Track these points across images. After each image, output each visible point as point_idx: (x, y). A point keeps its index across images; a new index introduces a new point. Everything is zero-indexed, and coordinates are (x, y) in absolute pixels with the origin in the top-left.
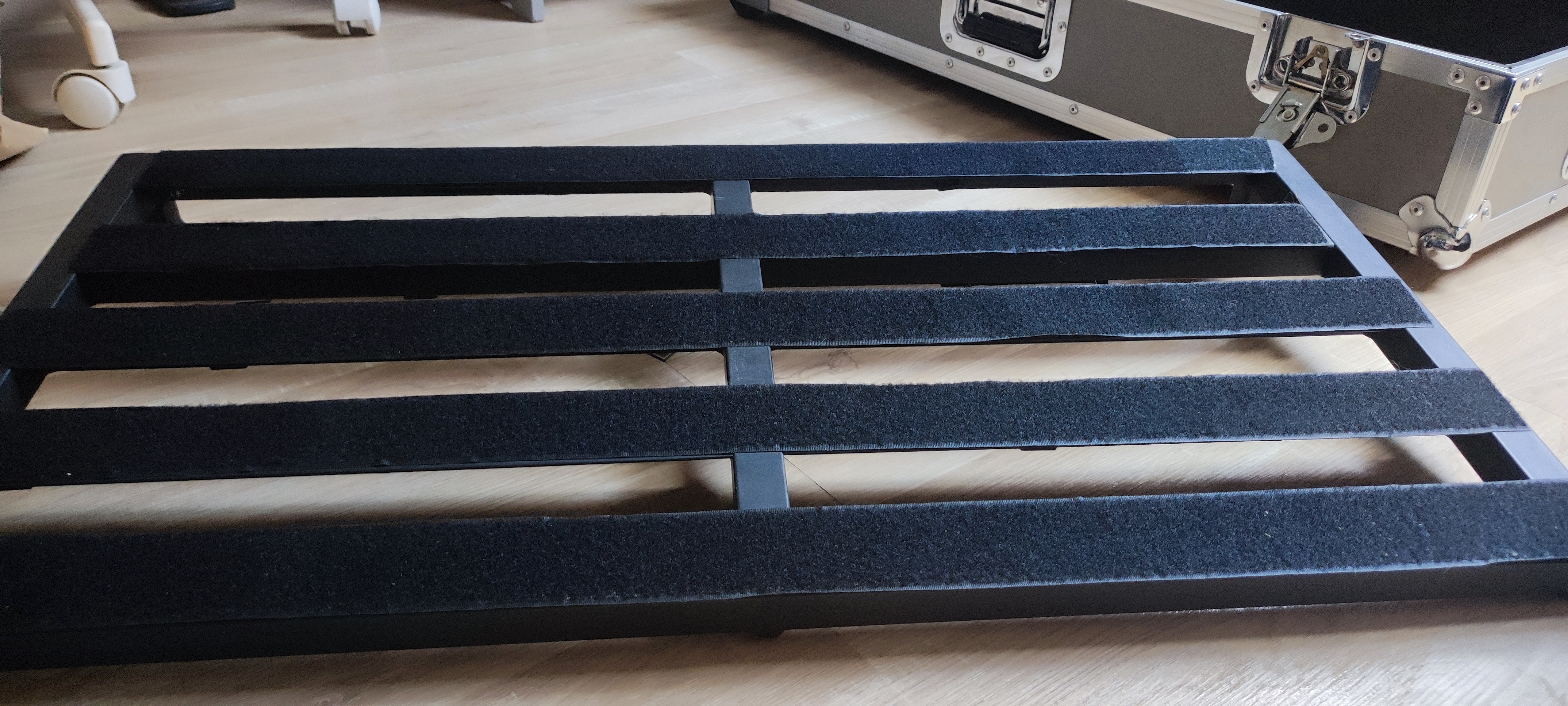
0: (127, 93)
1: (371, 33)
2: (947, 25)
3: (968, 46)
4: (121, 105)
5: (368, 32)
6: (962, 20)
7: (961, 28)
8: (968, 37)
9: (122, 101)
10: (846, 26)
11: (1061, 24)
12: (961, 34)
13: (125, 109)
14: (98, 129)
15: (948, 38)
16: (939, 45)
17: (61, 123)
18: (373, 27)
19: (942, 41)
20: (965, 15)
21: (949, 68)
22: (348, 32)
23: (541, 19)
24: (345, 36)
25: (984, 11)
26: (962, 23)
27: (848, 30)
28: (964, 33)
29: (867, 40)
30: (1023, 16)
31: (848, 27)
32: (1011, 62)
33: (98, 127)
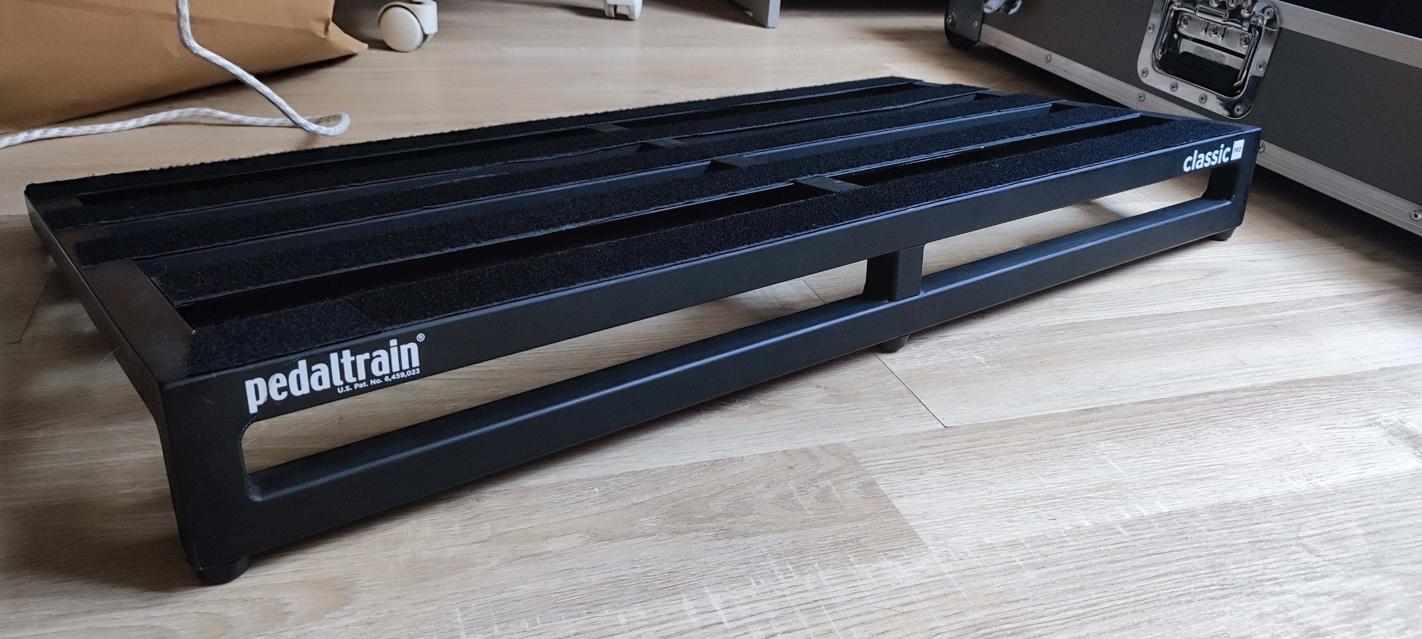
0: (431, 28)
1: (632, 18)
2: (1145, 58)
3: (1162, 82)
4: (425, 36)
5: (629, 17)
6: (1161, 56)
7: (1158, 63)
8: (1165, 73)
9: (427, 32)
10: (1047, 58)
11: (1261, 63)
12: (1157, 69)
13: (429, 38)
14: (406, 52)
15: (1144, 72)
16: (1133, 78)
17: (382, 45)
18: (634, 16)
19: (1137, 74)
20: (1165, 52)
21: (1140, 101)
22: (613, 15)
23: (774, 26)
24: (610, 18)
25: (1185, 50)
26: (1159, 59)
27: (1048, 62)
28: (1160, 68)
29: (1065, 71)
30: (1224, 56)
31: (1049, 59)
32: (1203, 99)
33: (406, 50)
